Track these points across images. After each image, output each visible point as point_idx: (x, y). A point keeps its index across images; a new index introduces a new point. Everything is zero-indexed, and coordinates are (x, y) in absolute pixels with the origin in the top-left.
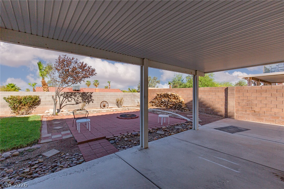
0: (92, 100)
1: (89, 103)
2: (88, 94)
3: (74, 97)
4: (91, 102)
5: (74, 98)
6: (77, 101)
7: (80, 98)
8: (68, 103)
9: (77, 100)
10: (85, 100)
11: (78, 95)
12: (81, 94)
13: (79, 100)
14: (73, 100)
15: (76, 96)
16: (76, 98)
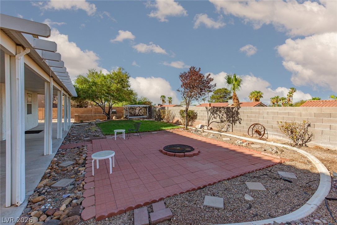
0: (240, 120)
1: (235, 123)
2: (234, 110)
3: (219, 113)
4: (238, 122)
5: (219, 115)
6: (222, 119)
7: (225, 115)
8: (214, 120)
9: (222, 117)
10: (230, 118)
11: (223, 111)
12: (226, 110)
13: (224, 117)
14: (218, 116)
15: (221, 112)
16: (221, 115)
